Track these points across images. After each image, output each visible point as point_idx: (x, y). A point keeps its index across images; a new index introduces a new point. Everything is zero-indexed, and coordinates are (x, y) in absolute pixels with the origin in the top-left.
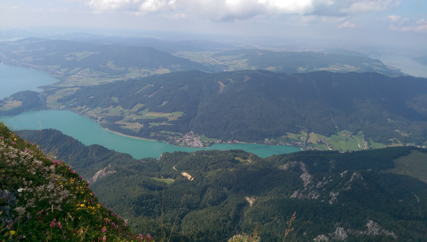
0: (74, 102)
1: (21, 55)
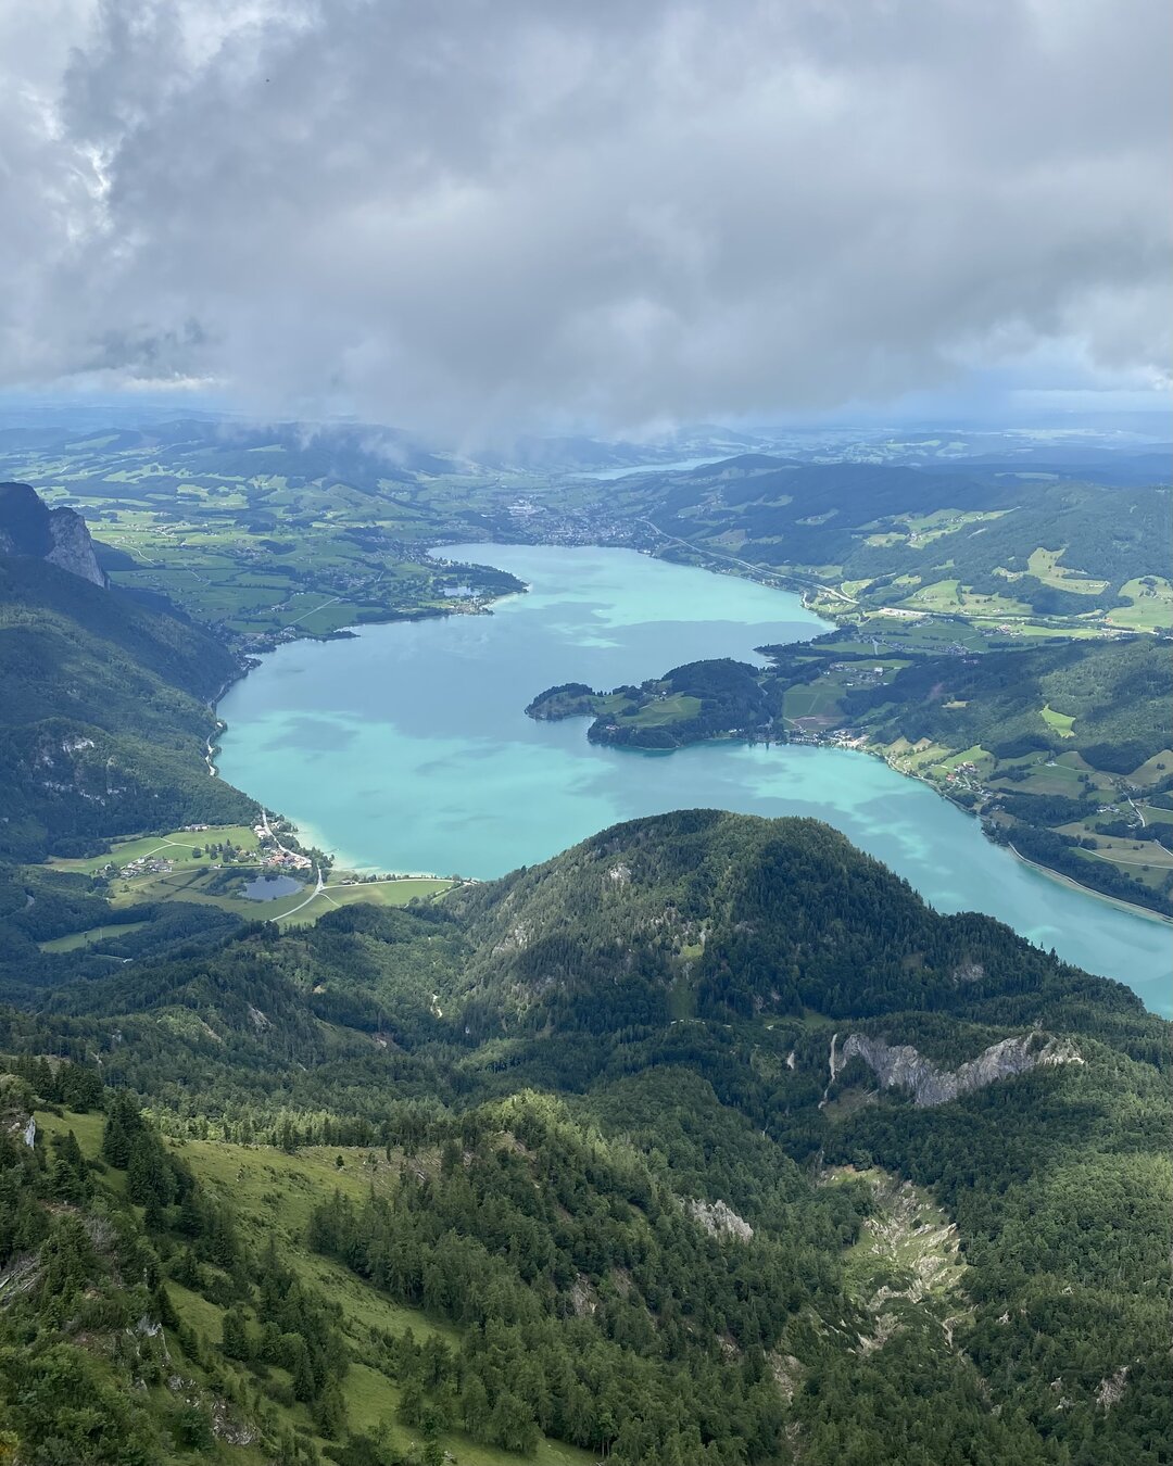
1: (710, 523)
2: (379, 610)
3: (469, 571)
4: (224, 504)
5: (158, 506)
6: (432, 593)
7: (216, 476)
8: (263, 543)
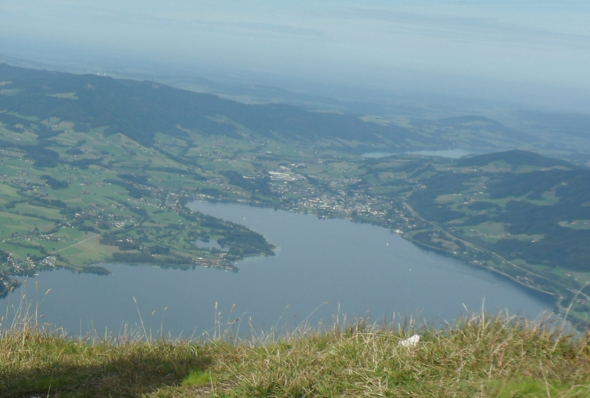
3: (222, 227)
4: (17, 137)
6: (184, 243)
7: (16, 114)
8: (44, 177)
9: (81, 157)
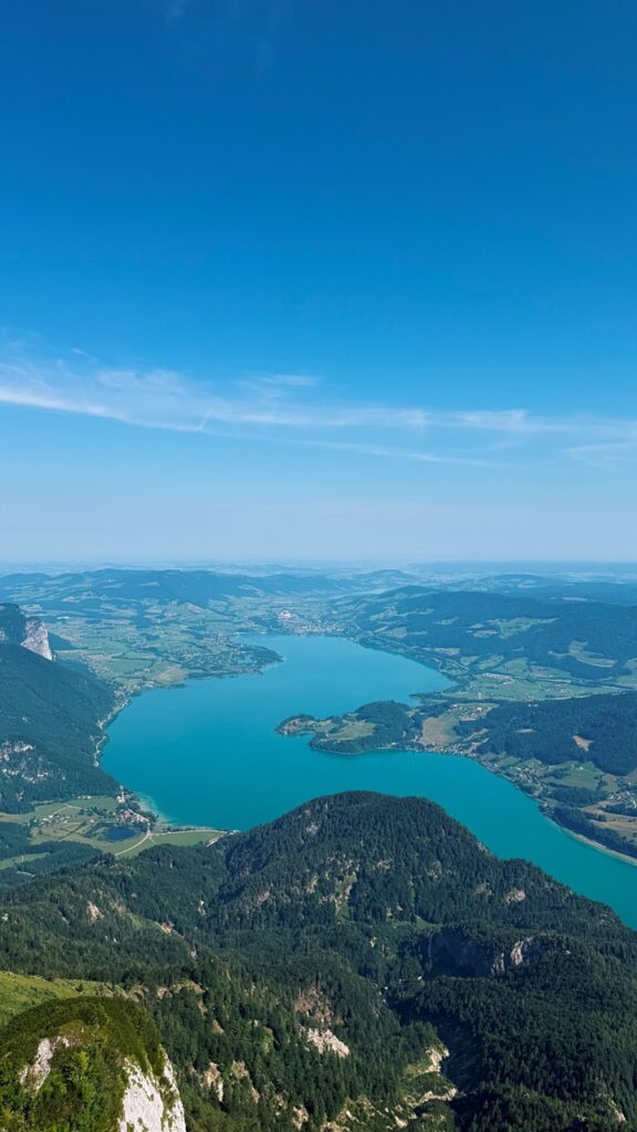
0: (483, 737)
1: (388, 623)
2: (201, 671)
5: (90, 615)
7: (122, 599)
8: (143, 635)
9: (164, 620)
